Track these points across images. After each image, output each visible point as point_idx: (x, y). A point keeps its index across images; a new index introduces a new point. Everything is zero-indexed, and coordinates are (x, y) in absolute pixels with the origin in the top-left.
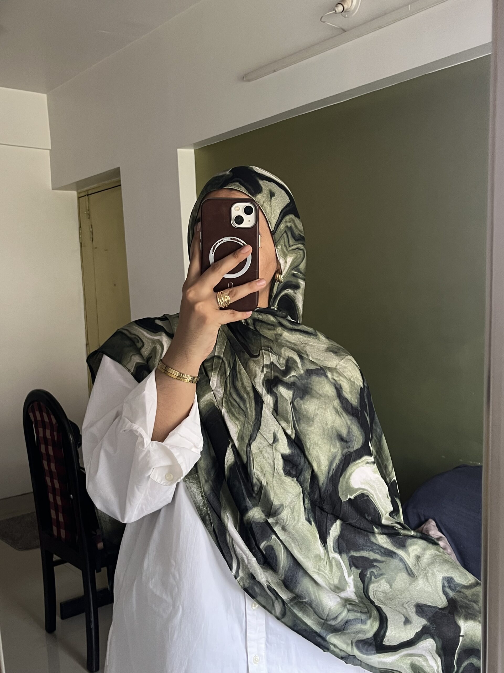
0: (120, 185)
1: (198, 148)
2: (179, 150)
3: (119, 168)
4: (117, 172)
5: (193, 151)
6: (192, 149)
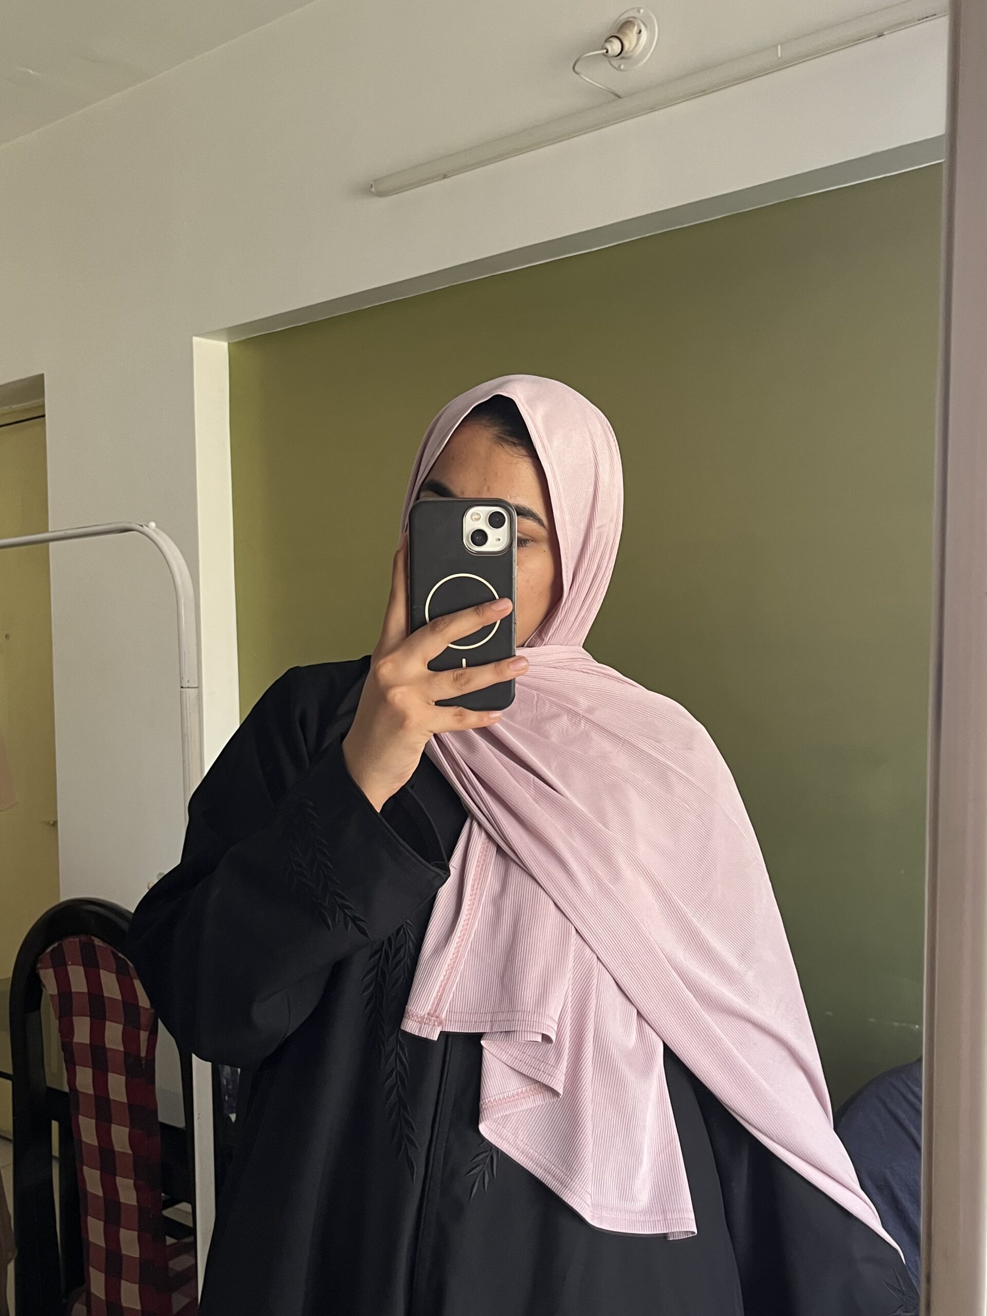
0: (44, 416)
1: (237, 340)
2: (196, 339)
3: (42, 376)
4: (34, 386)
5: (225, 344)
6: (225, 341)
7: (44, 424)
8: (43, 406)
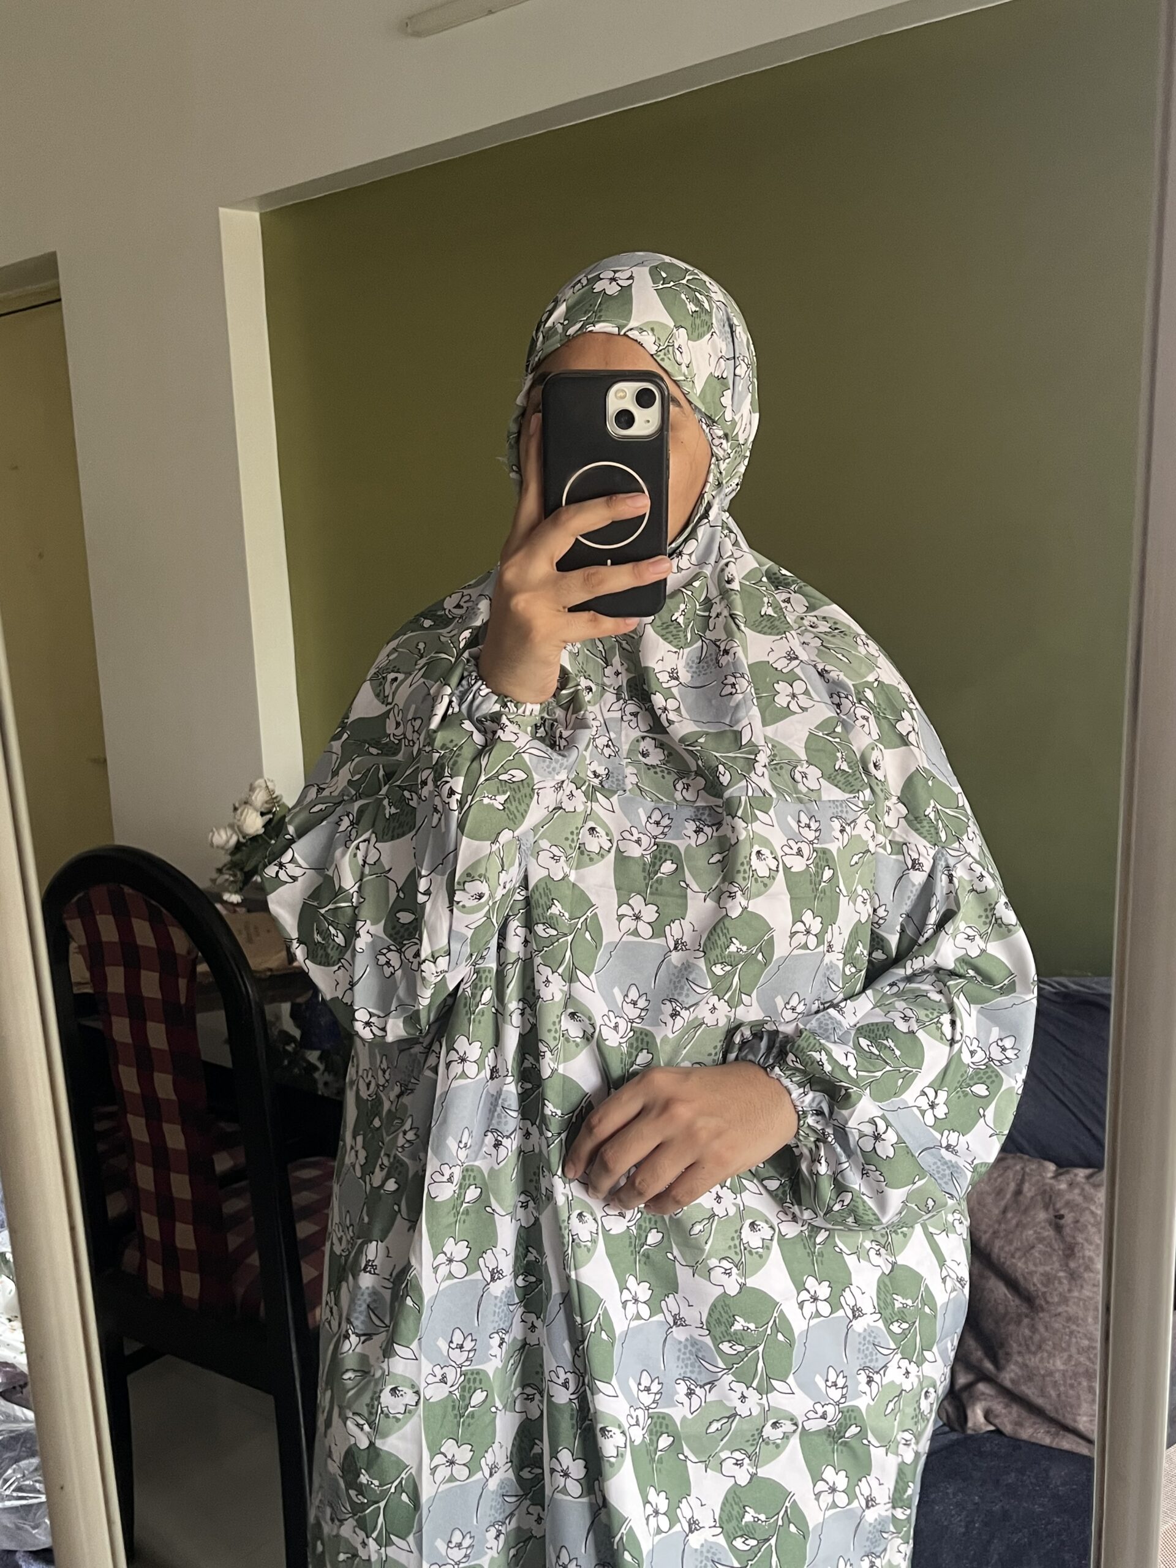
0: (60, 300)
1: (268, 210)
2: (221, 210)
3: (54, 254)
4: (47, 266)
5: (257, 215)
6: (252, 210)
7: (60, 308)
8: (58, 288)
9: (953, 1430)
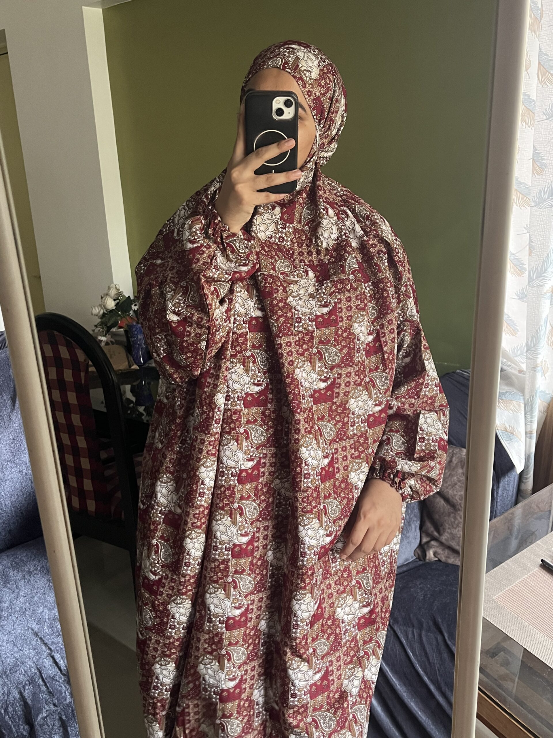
0: (7, 53)
1: (106, 7)
2: (84, 7)
3: (4, 30)
5: (101, 10)
6: (98, 7)
7: (8, 57)
8: (6, 47)
9: (420, 560)
